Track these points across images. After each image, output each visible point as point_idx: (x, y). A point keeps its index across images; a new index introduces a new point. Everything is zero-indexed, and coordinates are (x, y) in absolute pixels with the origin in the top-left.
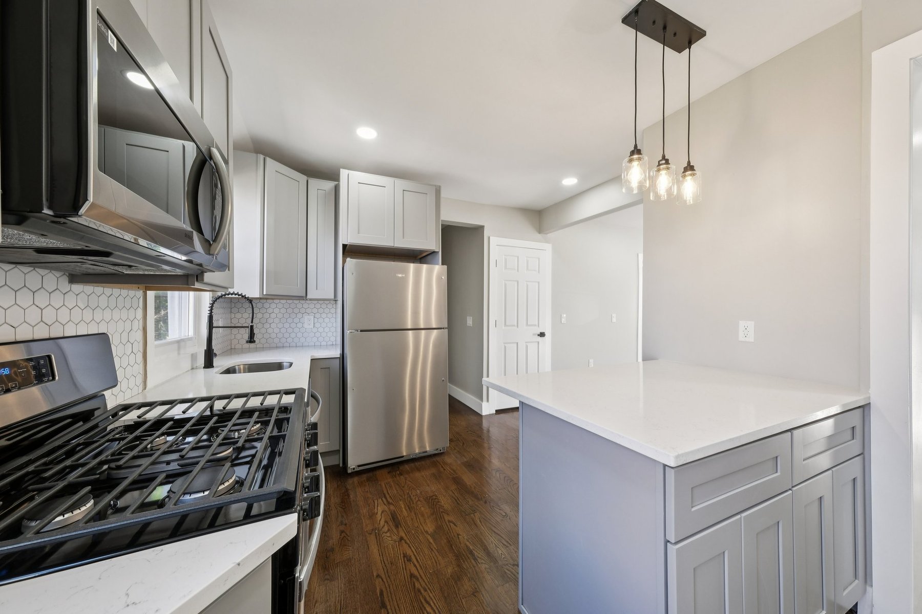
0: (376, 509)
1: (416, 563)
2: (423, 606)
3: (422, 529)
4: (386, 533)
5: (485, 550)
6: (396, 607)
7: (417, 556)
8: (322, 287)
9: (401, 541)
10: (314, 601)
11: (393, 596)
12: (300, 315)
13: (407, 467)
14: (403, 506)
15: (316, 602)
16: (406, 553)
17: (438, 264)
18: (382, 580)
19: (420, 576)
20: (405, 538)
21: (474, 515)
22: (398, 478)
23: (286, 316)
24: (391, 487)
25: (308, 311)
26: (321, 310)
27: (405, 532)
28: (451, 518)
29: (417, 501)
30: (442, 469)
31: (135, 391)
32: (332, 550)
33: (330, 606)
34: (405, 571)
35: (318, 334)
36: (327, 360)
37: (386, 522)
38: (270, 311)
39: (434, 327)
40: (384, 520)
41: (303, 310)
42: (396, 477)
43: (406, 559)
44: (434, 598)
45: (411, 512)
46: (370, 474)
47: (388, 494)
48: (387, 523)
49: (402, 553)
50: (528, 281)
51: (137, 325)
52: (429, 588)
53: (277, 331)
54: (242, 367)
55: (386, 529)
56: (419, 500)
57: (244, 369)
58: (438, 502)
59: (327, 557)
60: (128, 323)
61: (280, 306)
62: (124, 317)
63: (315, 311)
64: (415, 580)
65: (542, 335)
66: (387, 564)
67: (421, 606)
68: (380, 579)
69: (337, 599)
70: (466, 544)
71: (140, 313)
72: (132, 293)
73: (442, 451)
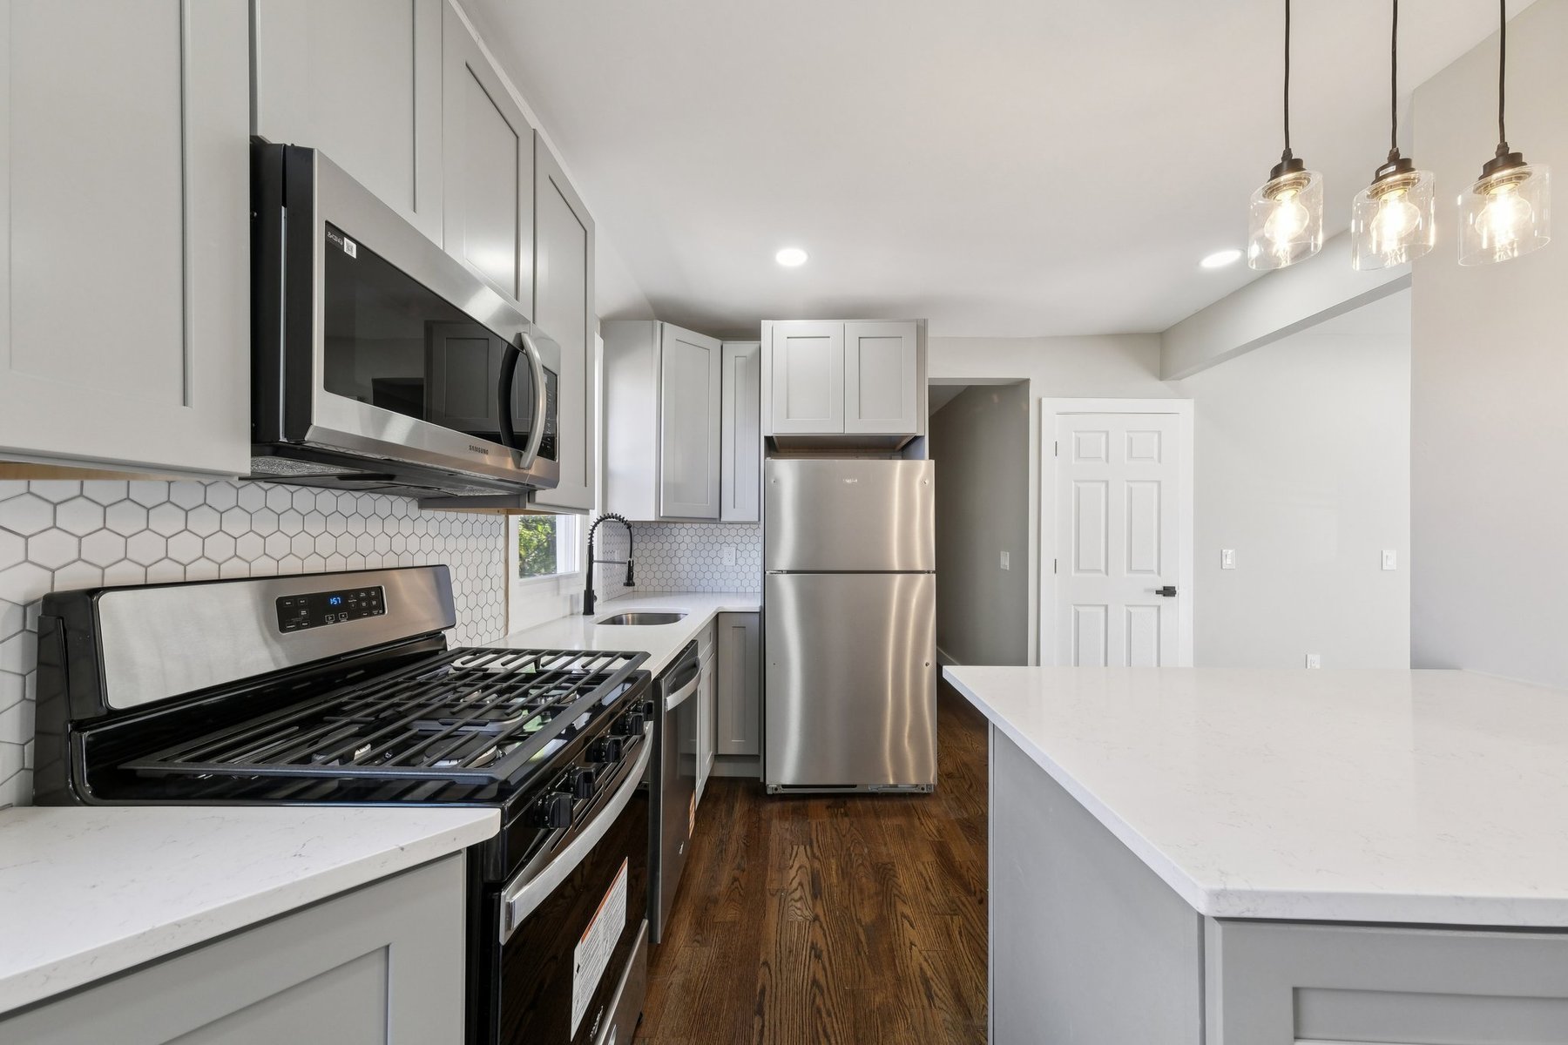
0: (792, 861)
1: (827, 965)
2: (818, 1038)
3: (853, 914)
4: (796, 901)
5: (952, 988)
6: (778, 1023)
7: (832, 954)
8: (742, 505)
9: (814, 921)
10: (673, 966)
11: (778, 1002)
12: (717, 546)
13: (859, 805)
14: (834, 867)
15: (675, 967)
16: (817, 944)
17: (923, 458)
18: (770, 972)
19: (828, 988)
20: (822, 919)
21: (952, 919)
22: (840, 819)
23: (700, 547)
24: (824, 830)
25: (729, 539)
26: (746, 539)
27: (826, 908)
28: (907, 911)
29: (859, 866)
30: (917, 823)
31: (495, 636)
32: (716, 902)
33: (691, 981)
34: (806, 969)
35: (741, 576)
36: (742, 615)
37: (801, 884)
38: (679, 539)
39: (897, 569)
40: (798, 881)
41: (721, 539)
42: (836, 817)
43: (813, 952)
44: (840, 1032)
45: (844, 879)
46: (797, 803)
47: (818, 842)
48: (803, 887)
49: (810, 940)
50: (1132, 481)
51: (498, 556)
52: (835, 1013)
53: (688, 568)
54: (630, 616)
55: (797, 895)
56: (862, 864)
57: (633, 618)
58: (894, 876)
59: (706, 909)
60: (486, 554)
61: (692, 532)
62: (482, 546)
63: (738, 539)
64: (817, 991)
65: (1169, 592)
66: (783, 949)
67: (815, 1037)
68: (767, 970)
69: (702, 975)
70: (920, 965)
71: (501, 542)
72: (491, 518)
73: (925, 791)
